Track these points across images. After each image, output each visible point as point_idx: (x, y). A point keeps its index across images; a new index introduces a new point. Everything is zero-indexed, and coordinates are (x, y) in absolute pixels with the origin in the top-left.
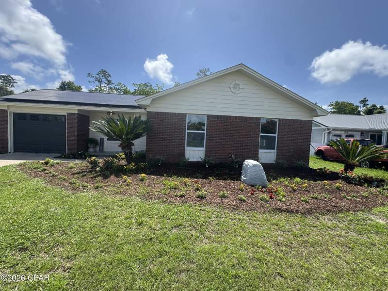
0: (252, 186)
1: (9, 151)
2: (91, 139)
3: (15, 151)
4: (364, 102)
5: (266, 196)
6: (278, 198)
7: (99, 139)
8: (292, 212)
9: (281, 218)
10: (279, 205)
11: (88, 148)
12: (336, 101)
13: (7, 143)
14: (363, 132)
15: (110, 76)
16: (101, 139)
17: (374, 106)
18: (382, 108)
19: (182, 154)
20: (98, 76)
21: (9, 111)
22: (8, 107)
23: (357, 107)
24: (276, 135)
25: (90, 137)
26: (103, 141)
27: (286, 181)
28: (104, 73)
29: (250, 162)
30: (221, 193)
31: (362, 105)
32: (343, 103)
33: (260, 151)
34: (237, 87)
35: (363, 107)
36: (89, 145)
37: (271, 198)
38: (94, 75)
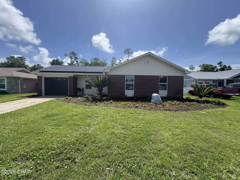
0: (156, 104)
1: (43, 95)
2: (78, 88)
3: (45, 95)
4: (220, 63)
5: (161, 106)
6: (166, 107)
7: (82, 88)
8: (171, 110)
9: (167, 112)
10: (166, 109)
11: (77, 93)
12: (203, 64)
13: (42, 91)
14: (214, 81)
15: (76, 55)
16: (83, 88)
17: (225, 66)
18: (229, 67)
19: (124, 93)
20: (70, 55)
21: (43, 77)
22: (43, 74)
23: (216, 67)
24: (167, 83)
25: (78, 87)
26: (84, 89)
27: (170, 102)
28: (73, 53)
29: (155, 95)
30: (144, 106)
31: (219, 65)
32: (207, 65)
33: (159, 91)
34: (148, 62)
35: (220, 66)
36: (78, 91)
37: (163, 107)
38: (68, 55)
